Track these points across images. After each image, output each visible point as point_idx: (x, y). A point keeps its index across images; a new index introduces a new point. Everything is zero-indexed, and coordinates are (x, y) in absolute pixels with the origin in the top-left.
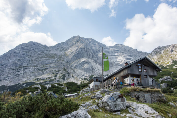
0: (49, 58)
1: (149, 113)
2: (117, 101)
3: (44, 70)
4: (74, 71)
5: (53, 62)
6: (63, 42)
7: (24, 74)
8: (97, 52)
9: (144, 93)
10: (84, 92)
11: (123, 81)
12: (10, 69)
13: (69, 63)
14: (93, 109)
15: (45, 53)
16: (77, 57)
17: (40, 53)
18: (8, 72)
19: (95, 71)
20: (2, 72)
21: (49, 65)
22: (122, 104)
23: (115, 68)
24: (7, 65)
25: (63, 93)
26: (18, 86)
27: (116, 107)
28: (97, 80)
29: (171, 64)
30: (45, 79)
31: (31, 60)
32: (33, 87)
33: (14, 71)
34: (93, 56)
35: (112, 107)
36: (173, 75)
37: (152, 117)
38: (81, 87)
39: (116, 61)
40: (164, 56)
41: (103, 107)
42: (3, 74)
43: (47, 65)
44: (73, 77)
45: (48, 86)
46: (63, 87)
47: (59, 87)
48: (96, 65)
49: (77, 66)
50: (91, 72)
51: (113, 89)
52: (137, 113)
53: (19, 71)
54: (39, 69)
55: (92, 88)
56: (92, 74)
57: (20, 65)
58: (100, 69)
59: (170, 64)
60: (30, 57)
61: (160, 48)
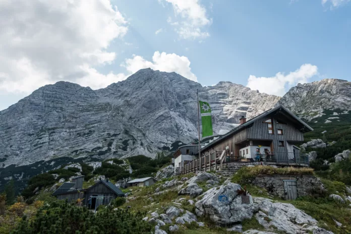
0: (97, 111)
1: (298, 222)
2: (234, 203)
3: (88, 134)
4: (144, 135)
5: (104, 118)
6: (121, 81)
7: (51, 143)
8: (185, 98)
9: (282, 178)
10: (164, 173)
11: (238, 153)
12: (24, 134)
13: (135, 120)
14: (184, 222)
15: (88, 103)
16: (148, 108)
17: (79, 103)
18: (21, 141)
19: (182, 133)
20: (8, 141)
21: (96, 125)
22: (245, 208)
23: (218, 127)
24: (17, 128)
25: (125, 178)
26: (39, 165)
27: (231, 214)
28: (188, 151)
29: (321, 116)
30: (90, 151)
31: (62, 116)
32: (66, 168)
33: (32, 138)
34: (178, 105)
35: (225, 216)
36: (326, 135)
37: (307, 232)
38: (158, 164)
39: (221, 114)
40: (308, 101)
41: (204, 216)
42: (11, 144)
43: (93, 125)
44: (142, 144)
45: (96, 165)
46: (123, 166)
47: (116, 166)
48: (185, 122)
49: (149, 125)
50: (175, 134)
51: (220, 170)
52: (276, 225)
53: (41, 138)
54: (77, 132)
55: (178, 166)
56: (177, 139)
57: (43, 127)
58: (192, 130)
59: (319, 115)
60: (60, 111)
61: (300, 88)
